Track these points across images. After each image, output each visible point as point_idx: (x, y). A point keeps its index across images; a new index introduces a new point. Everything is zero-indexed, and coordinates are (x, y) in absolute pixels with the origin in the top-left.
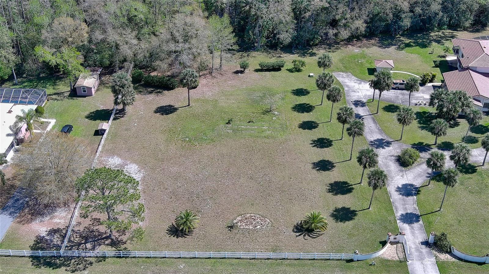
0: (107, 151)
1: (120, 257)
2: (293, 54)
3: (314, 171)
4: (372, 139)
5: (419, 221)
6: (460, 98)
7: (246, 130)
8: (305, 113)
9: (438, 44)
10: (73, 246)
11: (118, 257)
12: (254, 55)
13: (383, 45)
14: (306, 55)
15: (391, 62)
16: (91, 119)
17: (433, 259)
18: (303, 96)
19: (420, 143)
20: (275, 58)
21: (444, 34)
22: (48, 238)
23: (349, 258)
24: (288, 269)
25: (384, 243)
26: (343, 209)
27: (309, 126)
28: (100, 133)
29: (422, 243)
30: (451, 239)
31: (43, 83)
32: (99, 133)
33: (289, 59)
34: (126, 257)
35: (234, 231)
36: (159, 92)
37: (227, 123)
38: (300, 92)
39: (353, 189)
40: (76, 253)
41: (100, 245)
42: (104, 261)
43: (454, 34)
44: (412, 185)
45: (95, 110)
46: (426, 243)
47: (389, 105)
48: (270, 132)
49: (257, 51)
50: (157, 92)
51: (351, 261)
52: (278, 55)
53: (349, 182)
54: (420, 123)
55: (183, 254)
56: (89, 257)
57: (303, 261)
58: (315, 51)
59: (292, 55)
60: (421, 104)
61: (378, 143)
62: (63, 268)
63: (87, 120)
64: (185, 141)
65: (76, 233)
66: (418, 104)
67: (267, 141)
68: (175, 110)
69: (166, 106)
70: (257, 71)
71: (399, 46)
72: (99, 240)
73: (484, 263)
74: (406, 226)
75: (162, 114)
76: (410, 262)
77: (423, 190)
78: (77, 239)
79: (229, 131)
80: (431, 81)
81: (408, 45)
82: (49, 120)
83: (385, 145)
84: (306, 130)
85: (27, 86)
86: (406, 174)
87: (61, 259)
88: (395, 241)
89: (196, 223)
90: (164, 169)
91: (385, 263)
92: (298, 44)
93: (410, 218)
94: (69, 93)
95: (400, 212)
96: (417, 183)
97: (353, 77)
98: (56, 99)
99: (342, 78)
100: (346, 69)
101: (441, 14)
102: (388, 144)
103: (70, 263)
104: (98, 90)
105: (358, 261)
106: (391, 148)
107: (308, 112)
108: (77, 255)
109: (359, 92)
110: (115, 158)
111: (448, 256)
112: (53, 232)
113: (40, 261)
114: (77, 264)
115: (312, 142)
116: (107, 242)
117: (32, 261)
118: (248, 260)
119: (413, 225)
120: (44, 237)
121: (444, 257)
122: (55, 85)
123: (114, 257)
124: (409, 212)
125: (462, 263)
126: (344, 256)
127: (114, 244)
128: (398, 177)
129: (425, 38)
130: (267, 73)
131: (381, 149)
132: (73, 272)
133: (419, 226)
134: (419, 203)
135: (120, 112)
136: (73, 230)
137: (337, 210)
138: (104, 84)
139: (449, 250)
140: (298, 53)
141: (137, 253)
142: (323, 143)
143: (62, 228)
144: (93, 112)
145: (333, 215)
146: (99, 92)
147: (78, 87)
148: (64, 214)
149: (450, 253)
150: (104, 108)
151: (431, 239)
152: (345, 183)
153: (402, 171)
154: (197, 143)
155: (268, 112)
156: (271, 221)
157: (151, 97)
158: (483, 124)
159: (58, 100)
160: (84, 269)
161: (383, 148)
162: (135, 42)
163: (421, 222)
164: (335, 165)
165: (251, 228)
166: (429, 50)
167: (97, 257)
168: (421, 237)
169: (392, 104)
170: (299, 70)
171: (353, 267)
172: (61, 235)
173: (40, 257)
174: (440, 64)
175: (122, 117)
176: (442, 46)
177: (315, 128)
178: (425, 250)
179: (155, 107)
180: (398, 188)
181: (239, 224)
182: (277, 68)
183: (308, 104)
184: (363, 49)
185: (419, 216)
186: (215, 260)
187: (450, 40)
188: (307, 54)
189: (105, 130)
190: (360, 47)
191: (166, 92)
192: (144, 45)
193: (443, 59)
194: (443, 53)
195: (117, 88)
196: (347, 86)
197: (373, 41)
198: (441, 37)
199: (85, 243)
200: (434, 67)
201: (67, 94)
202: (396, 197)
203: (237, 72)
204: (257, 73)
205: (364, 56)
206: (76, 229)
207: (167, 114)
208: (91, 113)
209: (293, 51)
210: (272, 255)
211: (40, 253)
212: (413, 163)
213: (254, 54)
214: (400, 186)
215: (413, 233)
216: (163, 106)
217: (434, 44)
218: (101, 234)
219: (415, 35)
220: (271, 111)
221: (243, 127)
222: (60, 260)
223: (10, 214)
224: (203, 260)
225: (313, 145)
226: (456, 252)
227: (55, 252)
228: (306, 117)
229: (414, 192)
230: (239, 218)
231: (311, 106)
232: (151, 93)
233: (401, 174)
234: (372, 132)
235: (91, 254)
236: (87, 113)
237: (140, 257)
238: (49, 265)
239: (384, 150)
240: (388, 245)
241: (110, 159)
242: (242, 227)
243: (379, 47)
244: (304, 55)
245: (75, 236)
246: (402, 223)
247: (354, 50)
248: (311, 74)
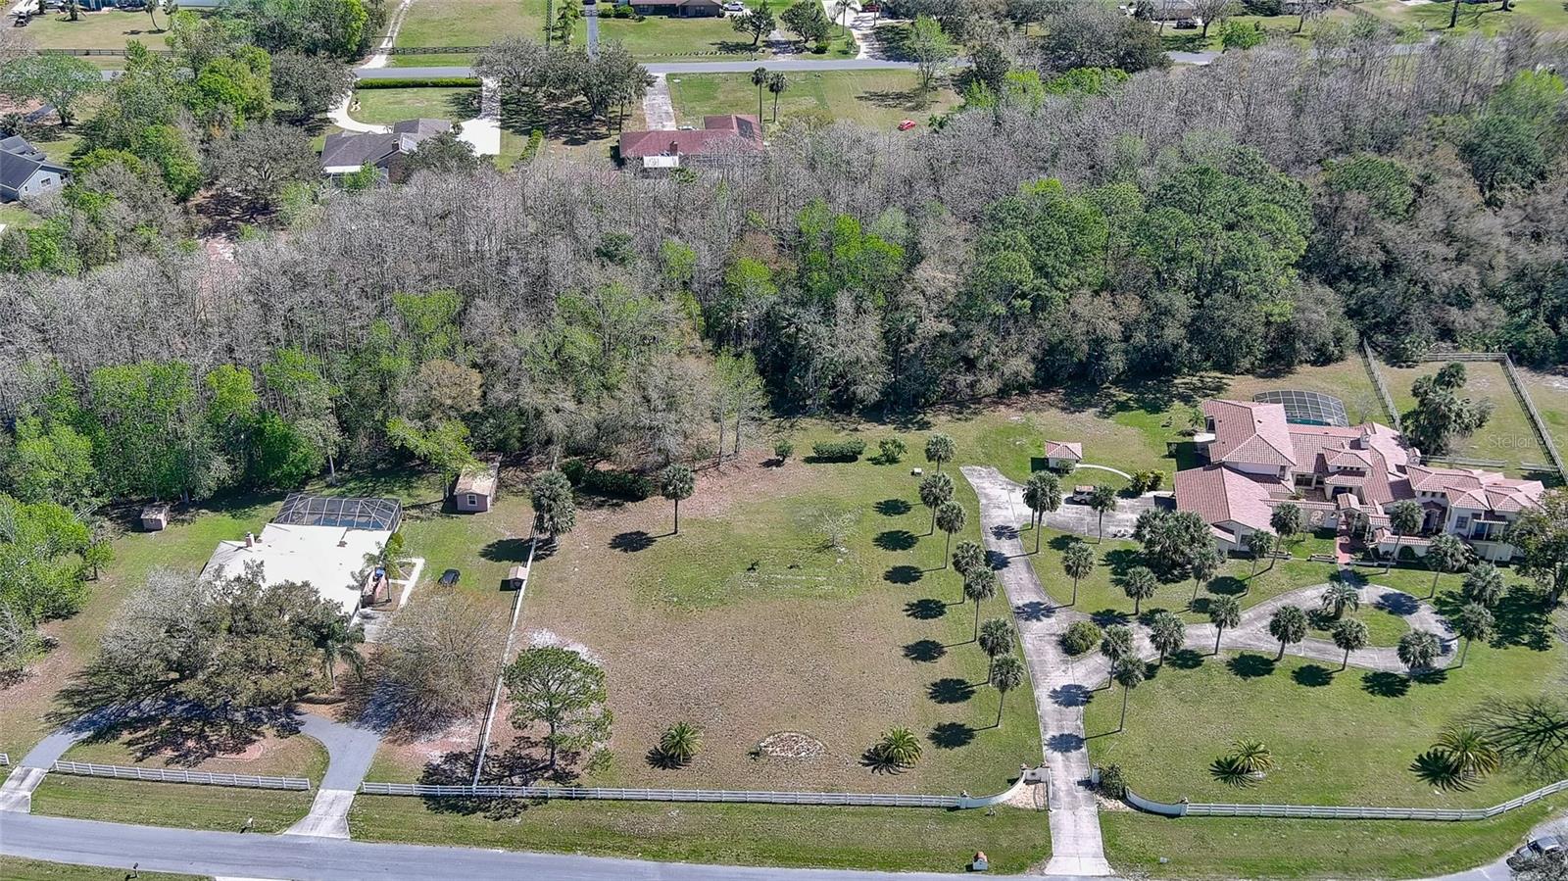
0: (529, 619)
1: (571, 799)
2: (884, 424)
3: (908, 661)
4: (1020, 603)
5: (1081, 747)
6: (1188, 527)
7: (787, 582)
8: (899, 551)
9: (1186, 404)
10: (489, 781)
11: (567, 798)
12: (804, 425)
13: (1072, 406)
14: (910, 426)
15: (1077, 448)
16: (491, 559)
17: (1094, 808)
18: (897, 517)
19: (1108, 610)
20: (847, 432)
21: (1202, 381)
22: (446, 767)
23: (952, 805)
24: (849, 819)
25: (1013, 782)
26: (953, 725)
27: (903, 575)
28: (512, 586)
29: (1080, 783)
30: (1126, 774)
31: (386, 482)
32: (510, 585)
33: (874, 435)
34: (581, 799)
35: (762, 760)
36: (617, 505)
37: (749, 569)
38: (891, 508)
39: (973, 692)
40: (498, 790)
41: (536, 779)
42: (546, 803)
43: (1224, 381)
44: (1079, 687)
45: (496, 541)
46: (1087, 784)
47: (1063, 537)
48: (830, 587)
49: (811, 416)
50: (613, 505)
51: (957, 808)
52: (853, 426)
53: (967, 680)
54: (1115, 572)
55: (676, 794)
56: (519, 797)
57: (876, 808)
58: (929, 418)
59: (881, 427)
60: (1124, 535)
61: (1030, 610)
62: (480, 814)
63: (483, 559)
64: (670, 602)
65: (493, 760)
66: (1119, 535)
67: (823, 603)
68: (651, 541)
69: (631, 534)
70: (809, 460)
71: (1105, 408)
72: (533, 771)
73: (1179, 816)
74: (1058, 755)
75: (626, 551)
76: (1054, 811)
77: (1097, 698)
78: (495, 770)
79: (752, 584)
80: (1152, 488)
81: (1123, 407)
82: (414, 560)
83: (1043, 615)
84: (899, 585)
85: (354, 489)
86: (1072, 668)
87: (473, 800)
88: (1034, 778)
89: (697, 745)
90: (634, 654)
91: (1012, 813)
92: (895, 403)
93: (1065, 743)
94: (442, 504)
95: (1052, 732)
96: (1089, 684)
97: (1001, 478)
98: (418, 518)
99: (978, 478)
100: (988, 460)
101: (1186, 345)
102: (1049, 612)
103: (489, 807)
104: (496, 499)
105: (967, 808)
106: (1053, 620)
107: (904, 548)
108: (500, 794)
109: (1007, 508)
110: (544, 632)
111: (1121, 804)
112: (453, 758)
113: (439, 803)
114: (502, 808)
115: (907, 607)
116: (546, 775)
117: (425, 803)
118: (785, 806)
119: (1069, 754)
120: (439, 765)
121: (1112, 804)
122: (411, 487)
123: (561, 798)
124: (1066, 732)
125: (1140, 814)
126: (944, 800)
127: (560, 777)
128: (1058, 673)
129: (1160, 391)
130: (830, 466)
131: (1035, 621)
132: (497, 819)
133: (1080, 756)
134: (1086, 719)
135: (544, 545)
136: (486, 755)
137: (940, 728)
138: (506, 487)
139: (1121, 793)
140: (893, 422)
141: (601, 793)
142: (927, 609)
143: (467, 752)
144: (493, 545)
145: (932, 737)
146: (499, 503)
147: (460, 495)
148: (466, 729)
149: (1123, 798)
150: (514, 538)
151: (1095, 777)
152: (960, 682)
153: (1065, 662)
154: (693, 607)
155: (827, 547)
156: (825, 745)
157: (602, 514)
158: (1236, 577)
159: (422, 519)
160: (514, 816)
161: (1039, 620)
162: (570, 405)
163: (1084, 750)
164: (945, 649)
165: (790, 755)
166: (1163, 417)
167: (533, 797)
168: (1079, 773)
169: (1068, 534)
170: (892, 460)
171: (958, 818)
172: (467, 764)
173: (438, 796)
174: (1176, 450)
175: (550, 555)
176: (1192, 411)
177: (914, 581)
178: (1082, 793)
179: (610, 536)
180: (1054, 691)
181: (770, 749)
182: (848, 457)
183: (907, 533)
184: (1029, 415)
185: (1083, 740)
186: (729, 805)
187: (1212, 395)
188: (913, 424)
189: (521, 581)
190: (1022, 410)
191: (629, 505)
192: (590, 414)
193: (1187, 439)
194: (1188, 427)
195: (545, 501)
196: (986, 496)
197: (1051, 397)
198: (1195, 389)
199: (509, 776)
200: (1165, 457)
201: (438, 507)
202: (1047, 706)
203: (769, 464)
204: (808, 466)
205: (1026, 429)
206: (492, 753)
207: (635, 550)
208: (489, 546)
209: (885, 418)
210: (825, 798)
211: (439, 790)
212: (1088, 648)
213: (805, 422)
214: (1058, 689)
215: (1067, 768)
216: (626, 534)
217: (1177, 404)
218: (535, 762)
219: (1142, 383)
220: (833, 546)
221: (779, 576)
222: (471, 802)
223: (374, 728)
224: (710, 805)
225: (909, 612)
226: (1132, 797)
227: (463, 789)
228: (900, 558)
229: (1080, 699)
230: (770, 740)
231: (911, 537)
232: (600, 506)
233: (1063, 668)
234: (1021, 589)
235: (525, 791)
236: (481, 546)
237: (605, 799)
238: (455, 808)
239: (1039, 624)
240: (1020, 784)
241: (535, 635)
242: (775, 754)
243: (1063, 409)
244: (904, 426)
245: (491, 765)
246: (1051, 751)
247: (1009, 416)
248: (917, 470)
